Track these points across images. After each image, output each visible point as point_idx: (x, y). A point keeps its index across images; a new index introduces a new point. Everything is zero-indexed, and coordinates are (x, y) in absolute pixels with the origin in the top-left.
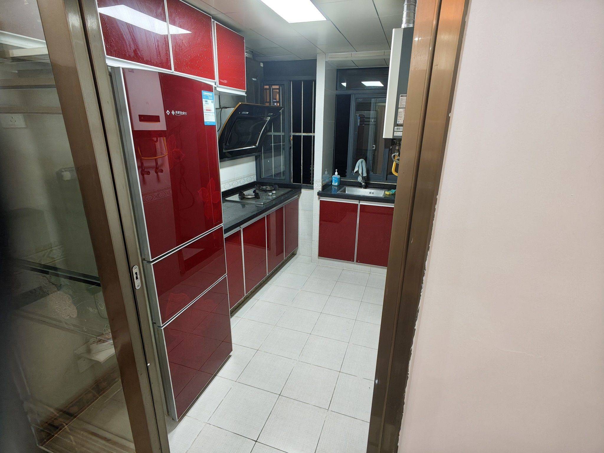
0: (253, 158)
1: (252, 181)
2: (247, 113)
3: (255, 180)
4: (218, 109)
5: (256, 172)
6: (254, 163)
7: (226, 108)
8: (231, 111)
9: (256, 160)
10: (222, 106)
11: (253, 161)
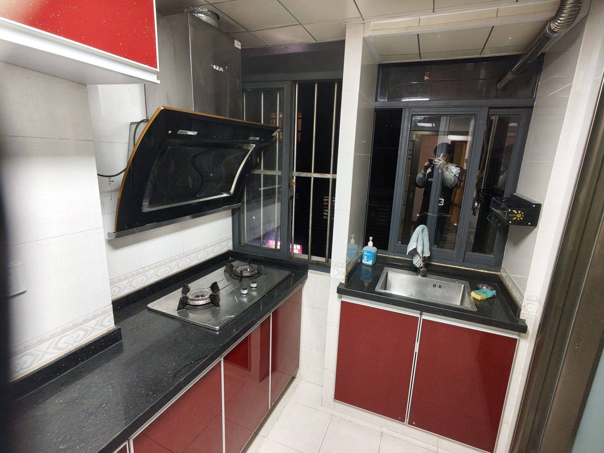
0: (227, 212)
1: (226, 250)
3: (231, 249)
5: (233, 235)
6: (230, 220)
9: (233, 216)
11: (228, 217)
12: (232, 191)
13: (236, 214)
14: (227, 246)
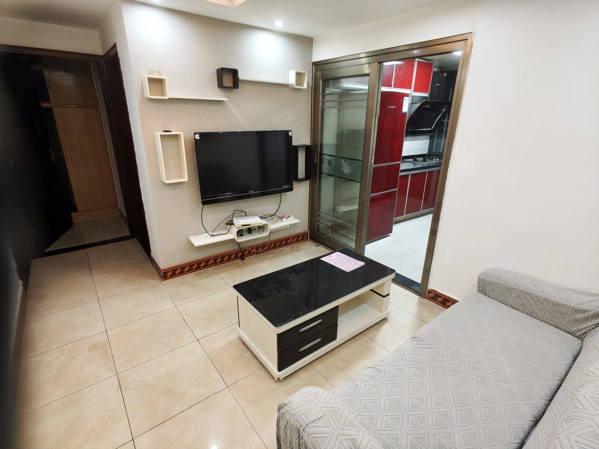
0: (428, 137)
1: (425, 153)
2: (428, 106)
3: (427, 153)
4: (410, 104)
5: (429, 148)
6: (429, 141)
7: (416, 103)
8: (418, 105)
9: (430, 139)
10: (413, 102)
11: (428, 139)
12: (433, 128)
13: (432, 139)
14: (426, 152)
